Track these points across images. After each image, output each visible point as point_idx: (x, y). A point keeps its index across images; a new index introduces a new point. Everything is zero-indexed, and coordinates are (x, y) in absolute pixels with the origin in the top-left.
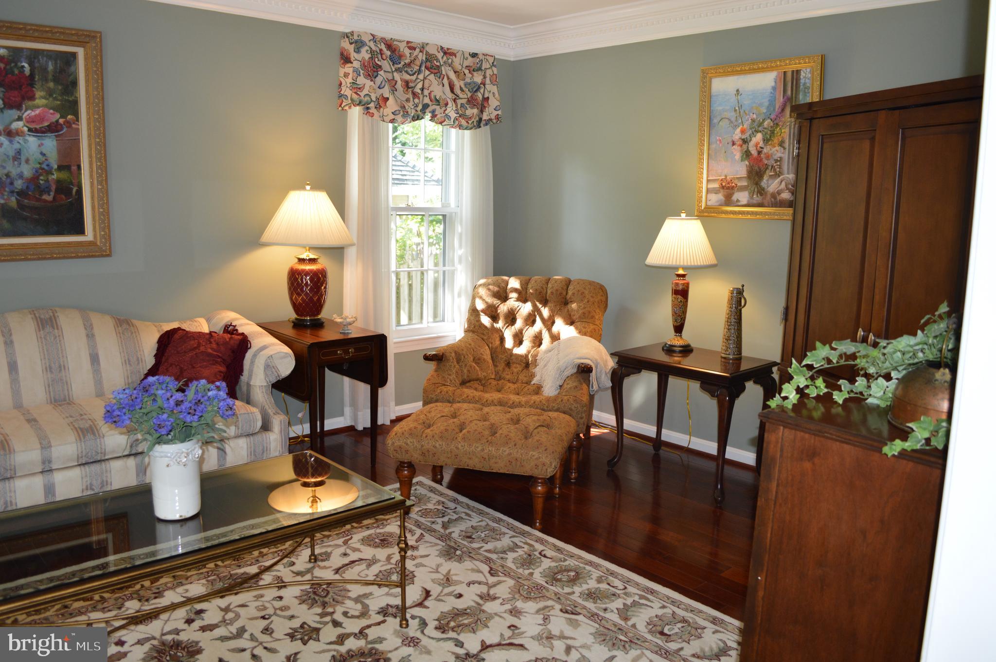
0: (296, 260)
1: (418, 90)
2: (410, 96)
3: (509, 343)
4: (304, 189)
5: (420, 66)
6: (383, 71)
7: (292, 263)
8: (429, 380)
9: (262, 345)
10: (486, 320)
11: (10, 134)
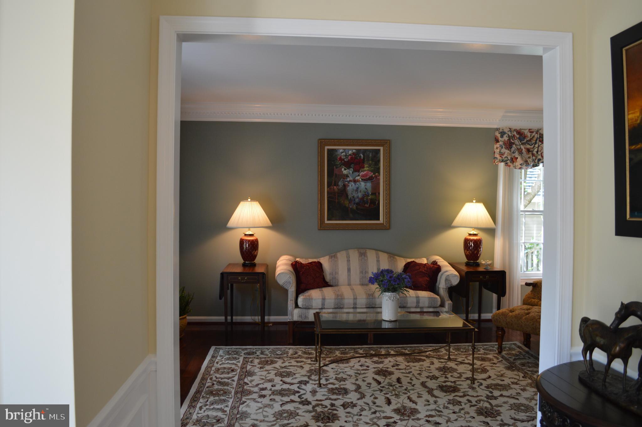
0: (468, 234)
1: (535, 152)
2: (530, 155)
4: (472, 202)
5: (536, 141)
6: (515, 145)
7: (466, 235)
8: (527, 295)
9: (445, 270)
11: (355, 181)
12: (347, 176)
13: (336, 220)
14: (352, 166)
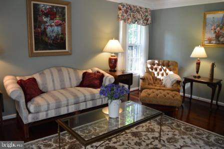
0: (111, 56)
1: (135, 17)
3: (156, 75)
4: (113, 39)
5: (136, 11)
6: (128, 12)
10: (150, 70)
11: (51, 26)
12: (46, 22)
13: (40, 50)
14: (49, 16)
